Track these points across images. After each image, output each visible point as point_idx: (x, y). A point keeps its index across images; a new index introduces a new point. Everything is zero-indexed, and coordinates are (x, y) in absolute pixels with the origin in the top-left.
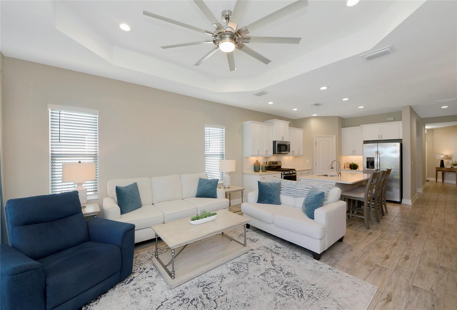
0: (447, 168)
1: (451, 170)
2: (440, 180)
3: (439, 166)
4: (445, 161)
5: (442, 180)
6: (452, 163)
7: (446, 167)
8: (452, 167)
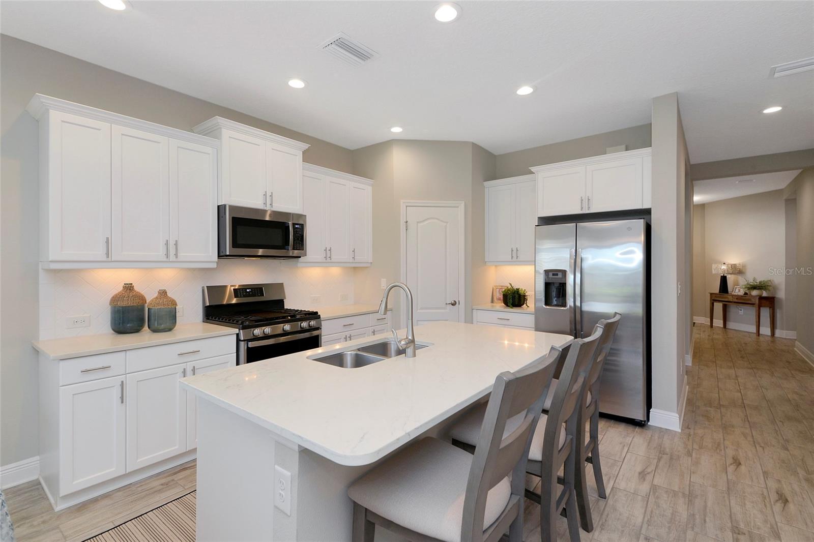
0: (736, 294)
1: (743, 301)
2: (718, 323)
3: (717, 291)
4: (731, 279)
5: (722, 321)
6: (748, 284)
7: (733, 293)
8: (746, 294)
